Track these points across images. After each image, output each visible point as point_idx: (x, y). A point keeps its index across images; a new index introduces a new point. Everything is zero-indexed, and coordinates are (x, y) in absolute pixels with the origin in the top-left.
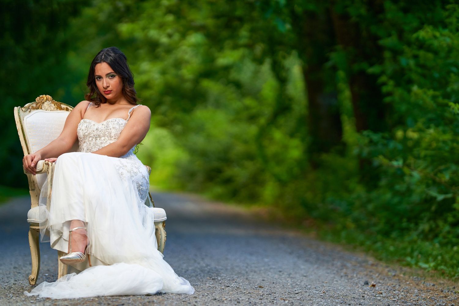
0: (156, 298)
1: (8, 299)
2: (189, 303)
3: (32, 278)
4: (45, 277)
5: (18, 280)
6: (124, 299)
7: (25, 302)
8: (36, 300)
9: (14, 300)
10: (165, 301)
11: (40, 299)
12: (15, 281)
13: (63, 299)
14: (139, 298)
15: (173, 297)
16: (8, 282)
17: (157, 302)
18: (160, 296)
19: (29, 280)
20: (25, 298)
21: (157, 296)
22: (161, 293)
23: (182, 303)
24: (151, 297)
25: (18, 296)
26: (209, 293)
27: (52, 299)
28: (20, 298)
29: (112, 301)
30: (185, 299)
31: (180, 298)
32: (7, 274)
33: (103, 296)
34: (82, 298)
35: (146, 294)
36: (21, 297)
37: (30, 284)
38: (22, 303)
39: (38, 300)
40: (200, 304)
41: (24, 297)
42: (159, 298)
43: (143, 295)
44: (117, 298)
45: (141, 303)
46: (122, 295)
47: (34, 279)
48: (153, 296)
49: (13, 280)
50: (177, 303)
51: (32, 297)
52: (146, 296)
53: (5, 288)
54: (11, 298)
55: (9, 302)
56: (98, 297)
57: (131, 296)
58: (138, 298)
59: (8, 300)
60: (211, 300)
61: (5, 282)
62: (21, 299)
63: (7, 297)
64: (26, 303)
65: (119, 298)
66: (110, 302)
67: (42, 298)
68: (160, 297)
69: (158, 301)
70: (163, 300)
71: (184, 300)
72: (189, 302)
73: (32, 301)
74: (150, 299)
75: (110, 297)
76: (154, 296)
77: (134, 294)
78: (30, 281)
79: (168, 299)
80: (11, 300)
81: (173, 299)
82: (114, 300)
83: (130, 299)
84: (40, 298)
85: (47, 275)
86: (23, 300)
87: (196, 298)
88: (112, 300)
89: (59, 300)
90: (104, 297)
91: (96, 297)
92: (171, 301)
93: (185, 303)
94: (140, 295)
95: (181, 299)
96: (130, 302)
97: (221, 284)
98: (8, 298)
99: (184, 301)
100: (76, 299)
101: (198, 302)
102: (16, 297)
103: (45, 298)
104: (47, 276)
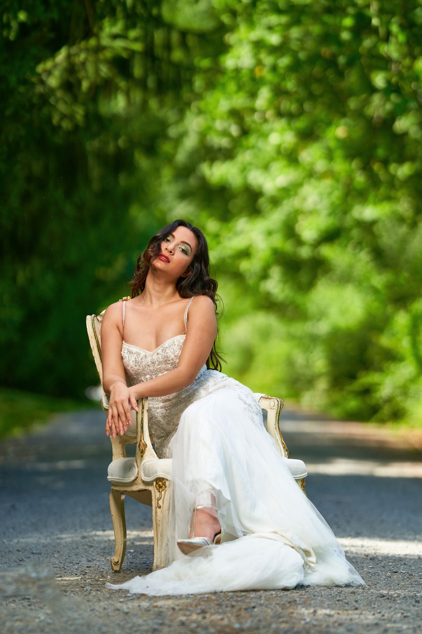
0: (298, 594)
1: (86, 595)
2: (347, 603)
3: (116, 561)
4: (130, 555)
5: (93, 560)
6: (253, 598)
7: (110, 601)
8: (126, 597)
9: (94, 596)
10: (312, 599)
11: (132, 596)
12: (88, 562)
13: (164, 596)
14: (274, 596)
15: (321, 593)
16: (78, 563)
17: (301, 602)
18: (303, 590)
19: (111, 564)
20: (109, 593)
21: (299, 592)
22: (303, 585)
23: (337, 602)
24: (290, 592)
25: (98, 589)
26: (370, 584)
27: (148, 597)
28: (102, 593)
29: (236, 601)
30: (340, 596)
31: (331, 595)
32: (73, 549)
33: (221, 592)
34: (192, 595)
35: (282, 587)
36: (104, 591)
37: (113, 570)
38: (106, 602)
39: (129, 597)
40: (363, 605)
41: (107, 592)
42: (301, 595)
43: (278, 590)
44: (243, 596)
45: (278, 604)
46: (249, 589)
47: (118, 562)
48: (292, 591)
49: (84, 559)
50: (330, 603)
51: (119, 592)
52: (283, 592)
53: (77, 574)
54: (90, 593)
55: (88, 601)
56: (215, 593)
57: (262, 591)
58: (272, 594)
59: (86, 597)
60: (377, 597)
61: (74, 562)
62: (104, 595)
63: (83, 590)
64: (112, 603)
65: (245, 596)
66: (234, 603)
67: (135, 594)
68: (303, 592)
69: (302, 600)
70: (308, 598)
71: (338, 598)
72: (346, 601)
73: (121, 600)
74: (288, 595)
75: (231, 594)
76: (295, 591)
77: (265, 588)
78: (113, 565)
79: (314, 596)
80: (91, 597)
81: (322, 596)
82: (239, 599)
83: (261, 597)
84: (131, 594)
85: (132, 551)
86: (108, 598)
87: (355, 593)
88: (235, 599)
89: (160, 597)
90: (222, 594)
91: (211, 593)
92: (320, 600)
93: (340, 602)
94: (274, 590)
95: (333, 596)
96: (262, 602)
97: (384, 567)
98: (85, 593)
99: (338, 601)
100: (184, 596)
101: (360, 602)
102: (96, 592)
103: (139, 594)
104: (133, 553)
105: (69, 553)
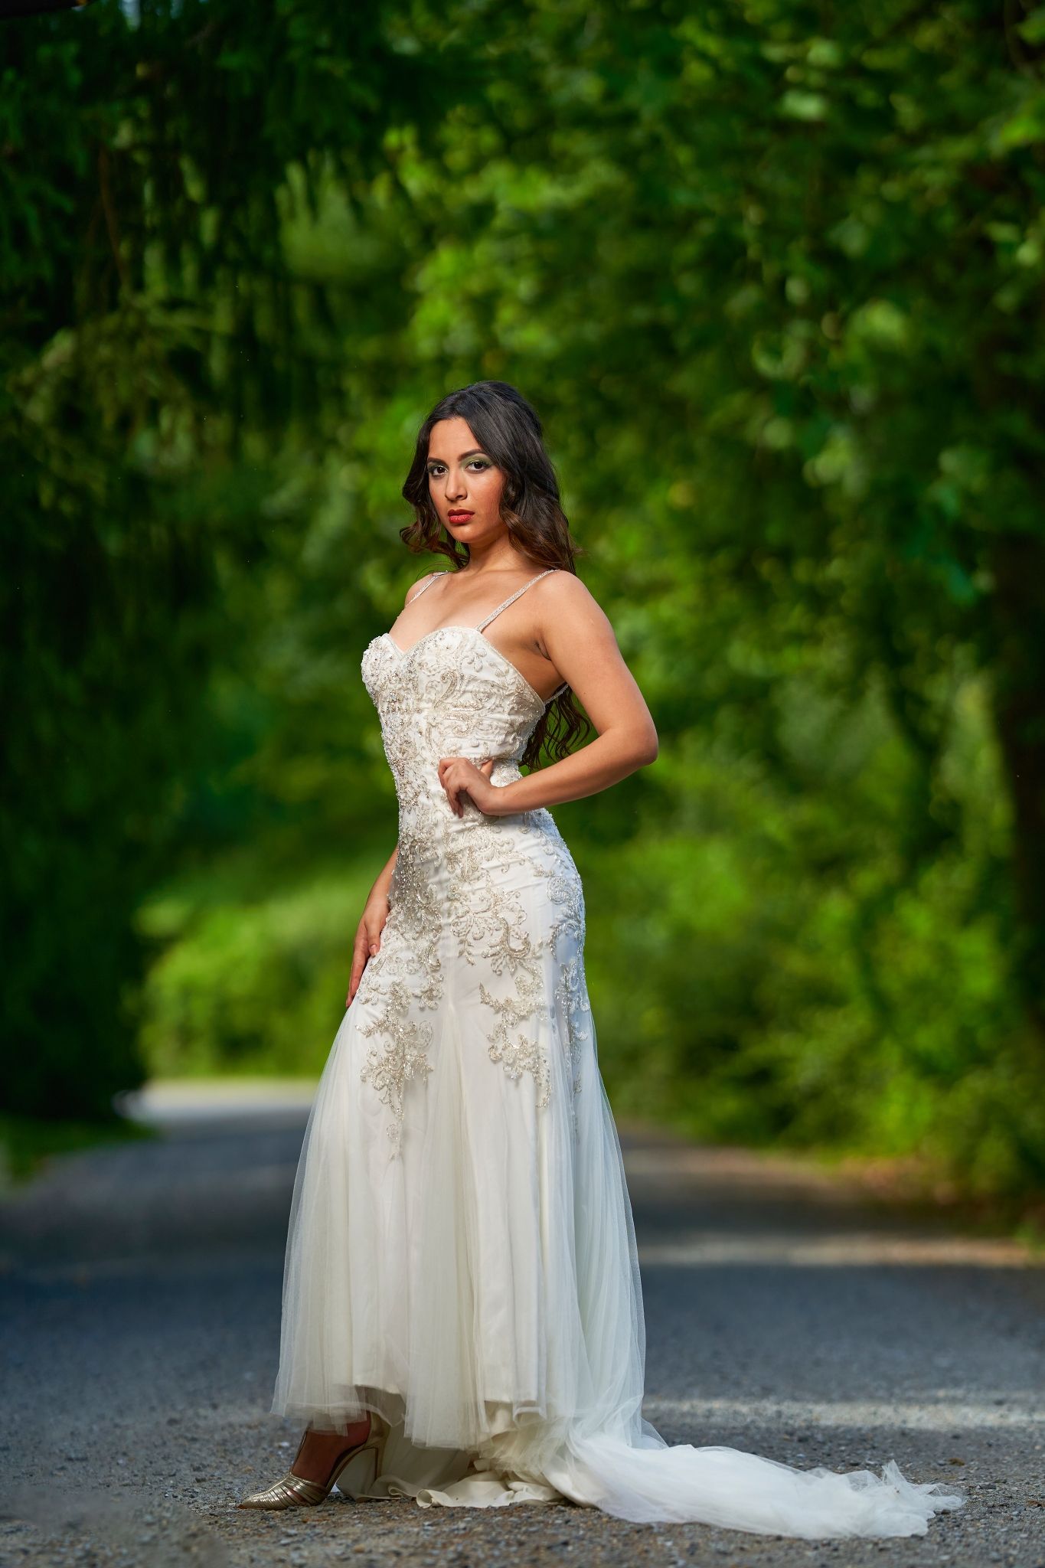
105: (148, 1455)
